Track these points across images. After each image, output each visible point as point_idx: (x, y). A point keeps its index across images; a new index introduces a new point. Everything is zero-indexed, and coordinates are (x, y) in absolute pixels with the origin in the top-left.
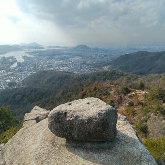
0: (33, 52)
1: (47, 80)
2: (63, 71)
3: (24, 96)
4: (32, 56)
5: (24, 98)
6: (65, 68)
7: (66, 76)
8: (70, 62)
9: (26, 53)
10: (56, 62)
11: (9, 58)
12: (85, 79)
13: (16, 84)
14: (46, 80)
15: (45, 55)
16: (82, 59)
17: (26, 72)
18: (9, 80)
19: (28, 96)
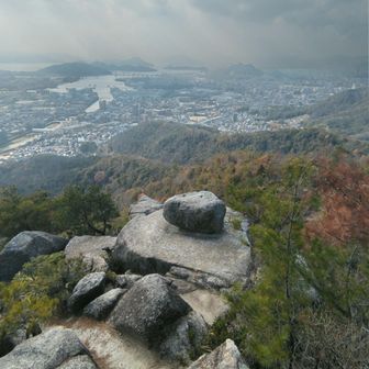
0: (133, 80)
1: (160, 143)
2: (194, 126)
3: (111, 174)
4: (130, 89)
5: (111, 178)
6: (199, 118)
7: (202, 137)
8: (211, 104)
9: (117, 80)
10: (181, 104)
11: (83, 92)
12: (243, 146)
13: (96, 147)
14: (157, 142)
15: (158, 87)
16: (240, 98)
17: (116, 123)
18: (82, 139)
19: (118, 176)
